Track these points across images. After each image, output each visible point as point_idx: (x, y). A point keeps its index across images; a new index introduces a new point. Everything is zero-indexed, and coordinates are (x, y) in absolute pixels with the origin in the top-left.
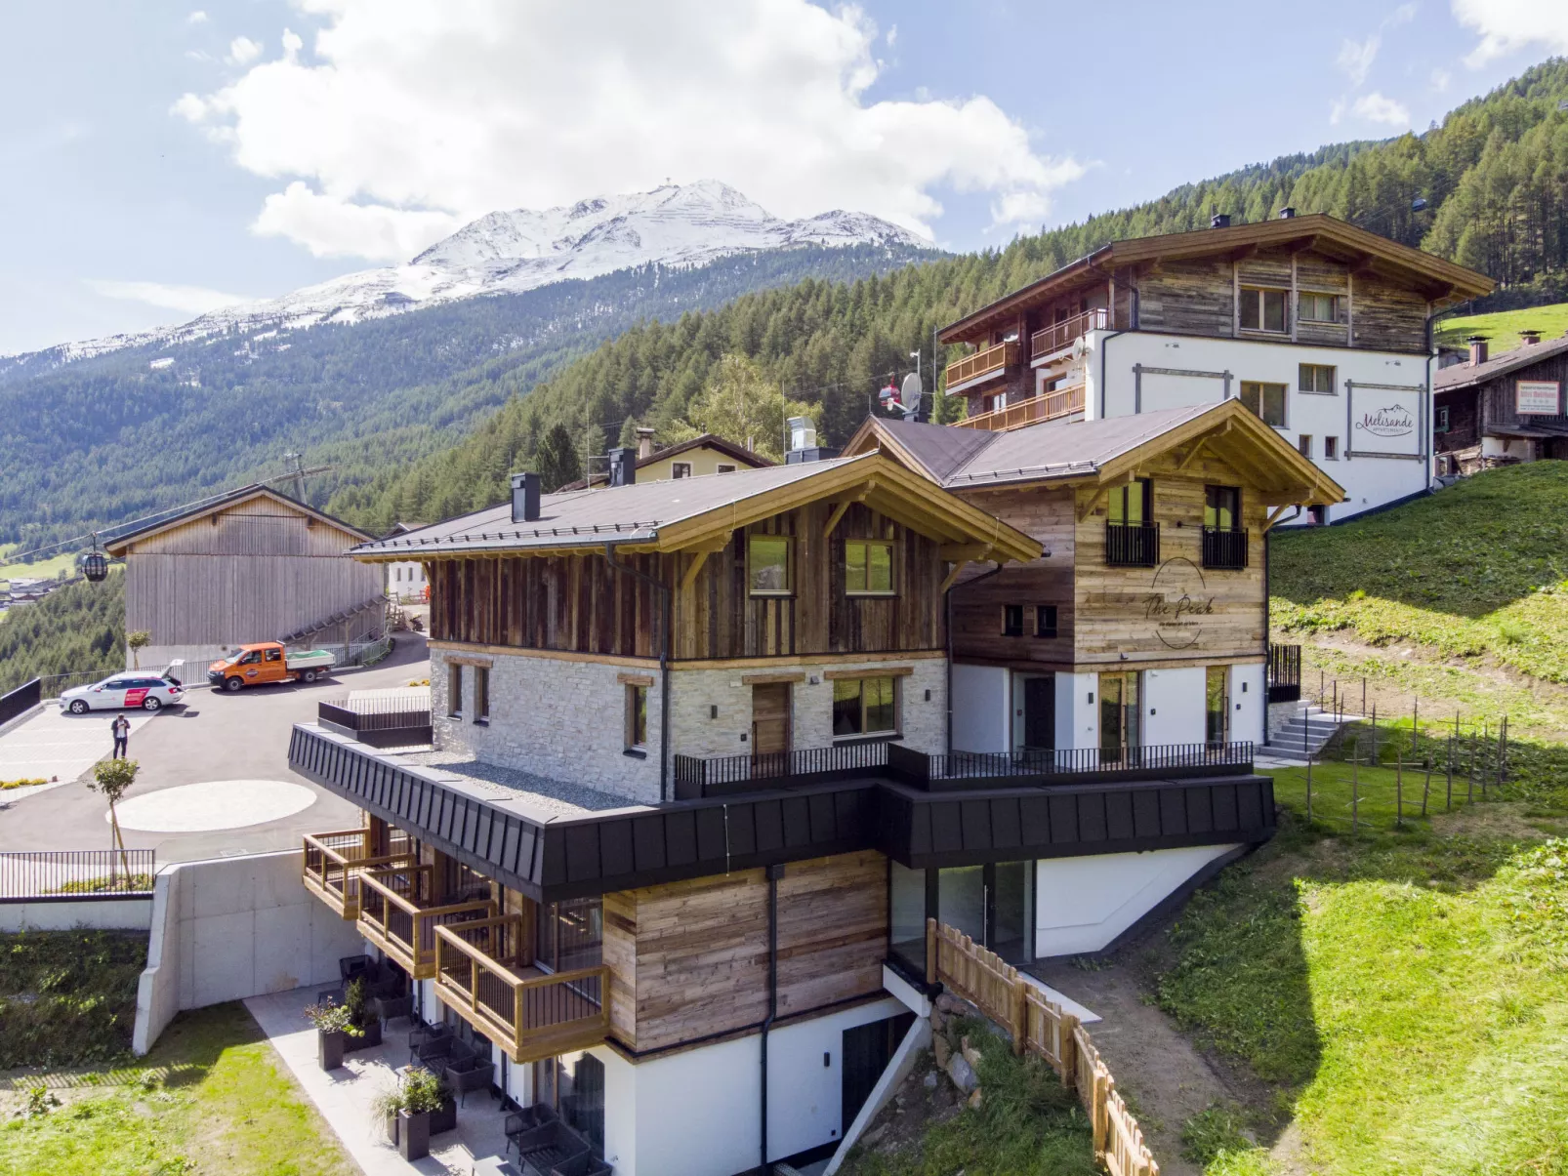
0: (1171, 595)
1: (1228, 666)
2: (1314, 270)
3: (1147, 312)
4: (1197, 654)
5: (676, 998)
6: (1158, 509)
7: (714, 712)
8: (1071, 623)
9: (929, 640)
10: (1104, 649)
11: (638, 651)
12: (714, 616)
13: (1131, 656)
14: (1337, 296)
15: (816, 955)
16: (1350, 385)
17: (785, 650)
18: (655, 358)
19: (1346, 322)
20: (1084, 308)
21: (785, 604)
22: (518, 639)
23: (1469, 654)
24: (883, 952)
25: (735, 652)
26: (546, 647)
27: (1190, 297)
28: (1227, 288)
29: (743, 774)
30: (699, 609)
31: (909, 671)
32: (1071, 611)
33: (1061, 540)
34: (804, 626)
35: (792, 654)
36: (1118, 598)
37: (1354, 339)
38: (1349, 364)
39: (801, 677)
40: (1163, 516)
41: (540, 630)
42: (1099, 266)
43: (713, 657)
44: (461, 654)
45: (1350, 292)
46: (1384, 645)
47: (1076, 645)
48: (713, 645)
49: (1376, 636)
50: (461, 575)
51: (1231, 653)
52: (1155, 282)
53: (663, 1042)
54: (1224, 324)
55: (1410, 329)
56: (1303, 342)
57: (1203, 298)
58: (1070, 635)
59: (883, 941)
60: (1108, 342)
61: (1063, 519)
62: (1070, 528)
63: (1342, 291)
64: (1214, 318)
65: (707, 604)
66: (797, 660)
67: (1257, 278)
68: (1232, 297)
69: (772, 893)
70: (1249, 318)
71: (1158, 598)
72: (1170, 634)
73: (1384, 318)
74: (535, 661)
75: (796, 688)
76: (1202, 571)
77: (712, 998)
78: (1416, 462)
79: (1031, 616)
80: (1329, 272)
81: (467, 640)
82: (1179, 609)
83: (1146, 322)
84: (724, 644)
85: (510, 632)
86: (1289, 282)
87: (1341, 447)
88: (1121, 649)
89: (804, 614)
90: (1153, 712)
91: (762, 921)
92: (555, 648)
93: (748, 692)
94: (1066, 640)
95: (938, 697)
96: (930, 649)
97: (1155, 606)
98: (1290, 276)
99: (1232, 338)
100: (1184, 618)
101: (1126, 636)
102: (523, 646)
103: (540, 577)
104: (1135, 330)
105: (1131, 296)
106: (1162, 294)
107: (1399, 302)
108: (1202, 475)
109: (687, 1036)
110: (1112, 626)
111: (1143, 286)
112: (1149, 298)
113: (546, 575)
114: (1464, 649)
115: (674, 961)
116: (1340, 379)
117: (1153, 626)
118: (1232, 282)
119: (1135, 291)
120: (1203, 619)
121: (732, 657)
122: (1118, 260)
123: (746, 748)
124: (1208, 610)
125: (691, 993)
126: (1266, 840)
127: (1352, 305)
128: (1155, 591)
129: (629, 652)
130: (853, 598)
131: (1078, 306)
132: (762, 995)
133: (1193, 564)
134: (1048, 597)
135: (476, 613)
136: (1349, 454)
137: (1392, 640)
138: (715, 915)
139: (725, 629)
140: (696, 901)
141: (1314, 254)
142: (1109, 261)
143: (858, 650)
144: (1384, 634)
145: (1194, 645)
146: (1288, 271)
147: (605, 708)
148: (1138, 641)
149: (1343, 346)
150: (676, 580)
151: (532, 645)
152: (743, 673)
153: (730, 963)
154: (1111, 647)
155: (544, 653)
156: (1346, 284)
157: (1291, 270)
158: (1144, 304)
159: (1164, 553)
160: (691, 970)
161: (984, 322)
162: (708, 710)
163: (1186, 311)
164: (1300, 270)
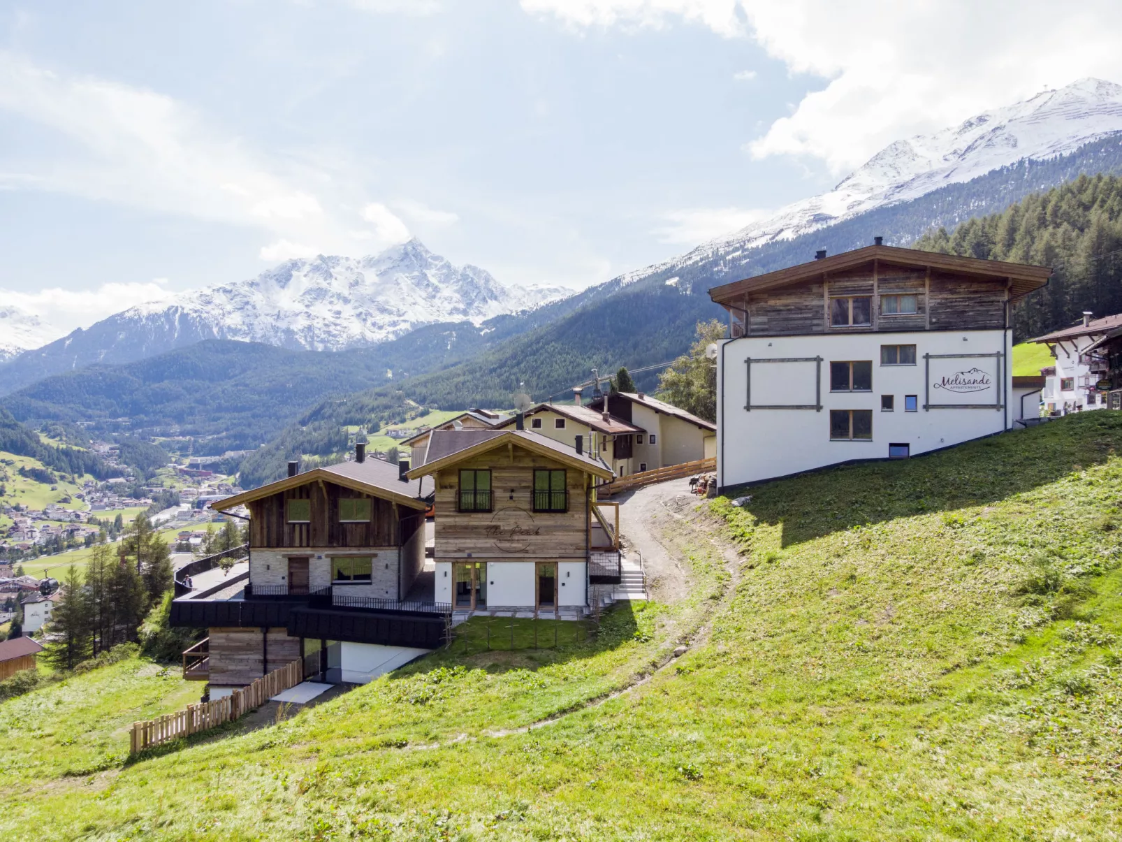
0: (506, 525)
1: (557, 563)
2: (895, 279)
3: (756, 324)
4: (527, 555)
5: (225, 669)
6: (495, 484)
7: (268, 567)
9: (389, 541)
10: (455, 551)
12: (268, 532)
13: (476, 555)
14: (918, 294)
16: (927, 357)
17: (304, 544)
19: (924, 312)
21: (304, 528)
23: (751, 567)
25: (279, 544)
27: (790, 310)
28: (825, 302)
29: (284, 591)
30: (262, 528)
31: (375, 555)
34: (315, 536)
35: (308, 546)
36: (466, 527)
37: (931, 323)
38: (925, 342)
39: (312, 556)
40: (498, 487)
43: (269, 546)
45: (927, 290)
47: (436, 549)
48: (269, 542)
51: (557, 556)
52: (762, 304)
53: (220, 682)
54: (818, 325)
55: (988, 311)
56: (883, 331)
57: (800, 309)
60: (726, 347)
63: (921, 290)
64: (808, 322)
65: (265, 526)
66: (310, 549)
67: (846, 290)
68: (823, 306)
69: (265, 637)
70: (839, 319)
71: (496, 527)
72: (506, 545)
73: (961, 306)
75: (311, 561)
76: (531, 514)
77: (240, 671)
78: (994, 411)
80: (908, 278)
82: (513, 532)
83: (753, 330)
84: (274, 542)
86: (871, 290)
87: (921, 401)
88: (468, 551)
89: (315, 530)
90: (492, 583)
91: (261, 647)
93: (286, 561)
96: (389, 546)
97: (494, 531)
98: (872, 285)
99: (823, 333)
100: (516, 537)
101: (472, 545)
104: (745, 336)
105: (744, 315)
106: (766, 312)
107: (976, 292)
108: (531, 464)
109: (230, 682)
110: (463, 541)
111: (752, 308)
112: (758, 315)
115: (224, 655)
116: (920, 354)
117: (495, 541)
118: (822, 296)
119: (746, 312)
120: (533, 538)
121: (278, 546)
123: (286, 582)
124: (537, 533)
125: (231, 668)
127: (929, 298)
128: (493, 523)
130: (342, 524)
133: (525, 510)
136: (927, 407)
138: (240, 641)
139: (274, 536)
140: (233, 635)
141: (893, 268)
143: (345, 545)
145: (524, 551)
146: (871, 282)
148: (481, 548)
149: (920, 329)
152: (283, 553)
153: (248, 660)
154: (460, 550)
156: (923, 285)
157: (874, 281)
158: (753, 320)
159: (498, 506)
160: (230, 659)
162: (266, 567)
163: (787, 319)
164: (881, 280)
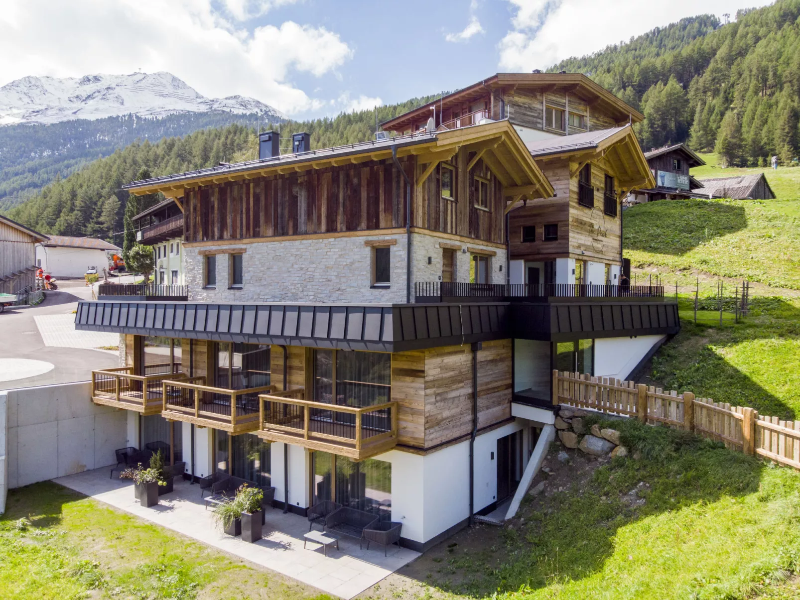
0: (596, 225)
1: (611, 265)
2: (575, 102)
3: (508, 113)
4: (602, 256)
5: (439, 417)
6: (592, 180)
7: (430, 261)
8: (568, 232)
9: (500, 239)
10: (577, 248)
11: (382, 224)
12: (429, 206)
13: (586, 253)
14: (583, 116)
15: (489, 396)
17: (454, 231)
18: (148, 160)
19: (587, 129)
20: (470, 111)
21: (454, 205)
22: (270, 232)
23: (684, 269)
24: (510, 396)
25: (437, 227)
26: (296, 232)
27: (525, 107)
28: (540, 105)
30: (424, 200)
31: (495, 254)
32: (568, 225)
33: (561, 189)
34: (460, 219)
35: (456, 234)
36: (581, 222)
39: (459, 248)
40: (594, 184)
41: (291, 224)
42: (489, 86)
43: (429, 229)
44: (214, 248)
45: (588, 114)
46: (642, 268)
47: (570, 243)
48: (429, 221)
49: (639, 264)
50: (215, 200)
51: (611, 259)
52: (511, 98)
53: (434, 443)
54: (539, 123)
57: (531, 109)
58: (566, 238)
59: (510, 391)
61: (561, 178)
62: (566, 182)
63: (585, 113)
64: (535, 119)
65: (426, 198)
66: (458, 238)
67: (553, 102)
68: (542, 110)
69: (474, 359)
70: (549, 122)
71: (592, 225)
72: (595, 245)
74: (287, 243)
75: (458, 254)
76: (604, 215)
77: (453, 417)
79: (540, 231)
80: (580, 104)
81: (221, 238)
82: (598, 233)
84: (433, 222)
85: (262, 229)
86: (564, 106)
88: (582, 248)
89: (461, 213)
91: (470, 376)
92: (306, 233)
93: (441, 250)
94: (563, 241)
95: (504, 270)
96: (501, 244)
97: (591, 229)
98: (565, 103)
99: (542, 130)
100: (599, 237)
101: (584, 242)
102: (274, 236)
103: (291, 192)
105: (501, 103)
106: (514, 105)
107: (606, 122)
108: (604, 167)
109: (444, 440)
110: (580, 236)
111: (506, 99)
112: (508, 106)
113: (296, 190)
114: (682, 267)
115: (439, 394)
117: (591, 239)
118: (542, 103)
119: (503, 101)
121: (435, 230)
122: (500, 82)
124: (606, 235)
125: (445, 414)
126: (677, 333)
127: (589, 121)
128: (591, 221)
129: (374, 225)
130: (477, 209)
131: (467, 110)
132: (469, 417)
133: (601, 211)
134: (552, 219)
135: (229, 221)
137: (646, 266)
138: (453, 369)
139: (433, 213)
140: (447, 360)
141: (574, 94)
142: (494, 83)
143: (478, 238)
144: (641, 263)
145: (601, 252)
147: (352, 263)
148: (586, 246)
150: (415, 179)
151: (284, 233)
152: (441, 240)
153: (459, 398)
154: (579, 247)
155: (295, 237)
156: (586, 111)
157: (565, 100)
158: (506, 108)
159: (595, 203)
160: (445, 400)
161: (413, 117)
162: (427, 259)
163: (524, 114)
164: (569, 101)
